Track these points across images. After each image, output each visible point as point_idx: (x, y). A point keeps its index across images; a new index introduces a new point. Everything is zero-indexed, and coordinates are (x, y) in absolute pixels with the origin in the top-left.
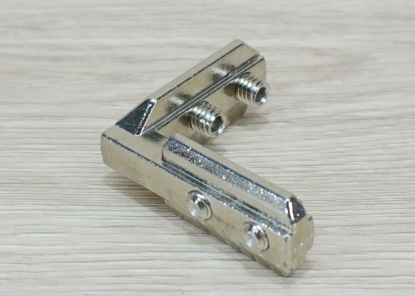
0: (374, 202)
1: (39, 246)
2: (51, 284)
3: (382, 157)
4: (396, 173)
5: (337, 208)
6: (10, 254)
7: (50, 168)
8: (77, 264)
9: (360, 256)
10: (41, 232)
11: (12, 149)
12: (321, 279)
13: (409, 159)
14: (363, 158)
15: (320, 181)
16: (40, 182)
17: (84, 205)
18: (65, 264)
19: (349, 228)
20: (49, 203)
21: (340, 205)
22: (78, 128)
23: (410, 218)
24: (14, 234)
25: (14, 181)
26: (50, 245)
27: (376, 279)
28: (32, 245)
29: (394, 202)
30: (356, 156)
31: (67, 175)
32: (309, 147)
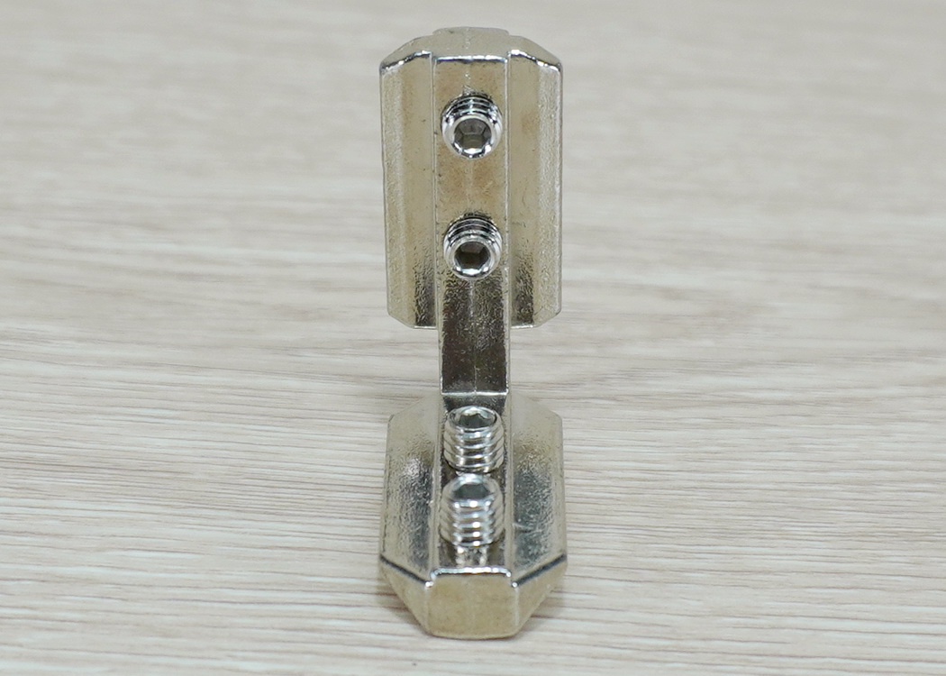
0: (777, 536)
1: (145, 571)
2: (165, 636)
3: (788, 464)
4: (817, 491)
5: (707, 541)
6: (90, 581)
7: (171, 447)
8: (216, 605)
9: (751, 621)
10: (150, 548)
11: (100, 413)
12: (677, 654)
13: (838, 470)
14: (755, 464)
15: (674, 497)
16: (151, 469)
17: (233, 510)
18: (194, 603)
19: (728, 575)
20: (167, 503)
21: (713, 537)
22: (225, 387)
23: (843, 565)
24: (99, 550)
25: (104, 465)
26: (166, 571)
27: (781, 660)
28: (132, 569)
29: (813, 538)
30: (741, 460)
31: (204, 460)
32: (655, 441)
